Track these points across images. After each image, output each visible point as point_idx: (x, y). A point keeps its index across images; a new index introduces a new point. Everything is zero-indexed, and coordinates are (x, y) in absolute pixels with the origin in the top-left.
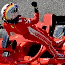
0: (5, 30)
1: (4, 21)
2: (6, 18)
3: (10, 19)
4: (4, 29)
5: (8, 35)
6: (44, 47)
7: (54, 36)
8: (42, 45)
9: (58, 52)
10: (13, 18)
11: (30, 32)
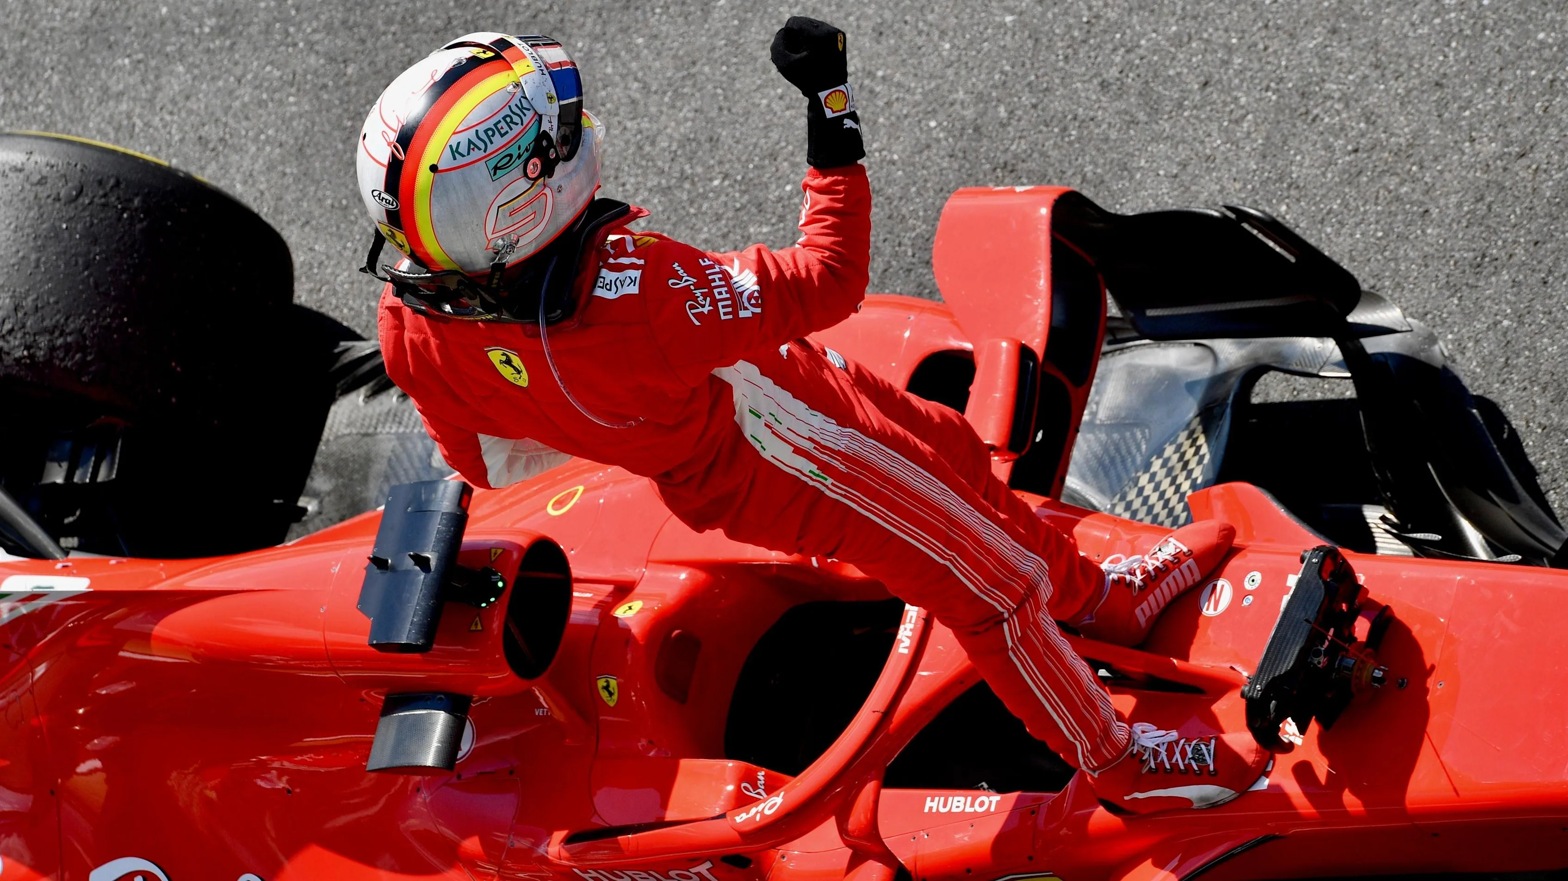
0: (412, 409)
1: (401, 286)
2: (431, 246)
3: (481, 261)
4: (392, 398)
5: (453, 480)
6: (942, 633)
7: (1072, 482)
8: (913, 613)
9: (1126, 703)
10: (528, 245)
11: (752, 429)
